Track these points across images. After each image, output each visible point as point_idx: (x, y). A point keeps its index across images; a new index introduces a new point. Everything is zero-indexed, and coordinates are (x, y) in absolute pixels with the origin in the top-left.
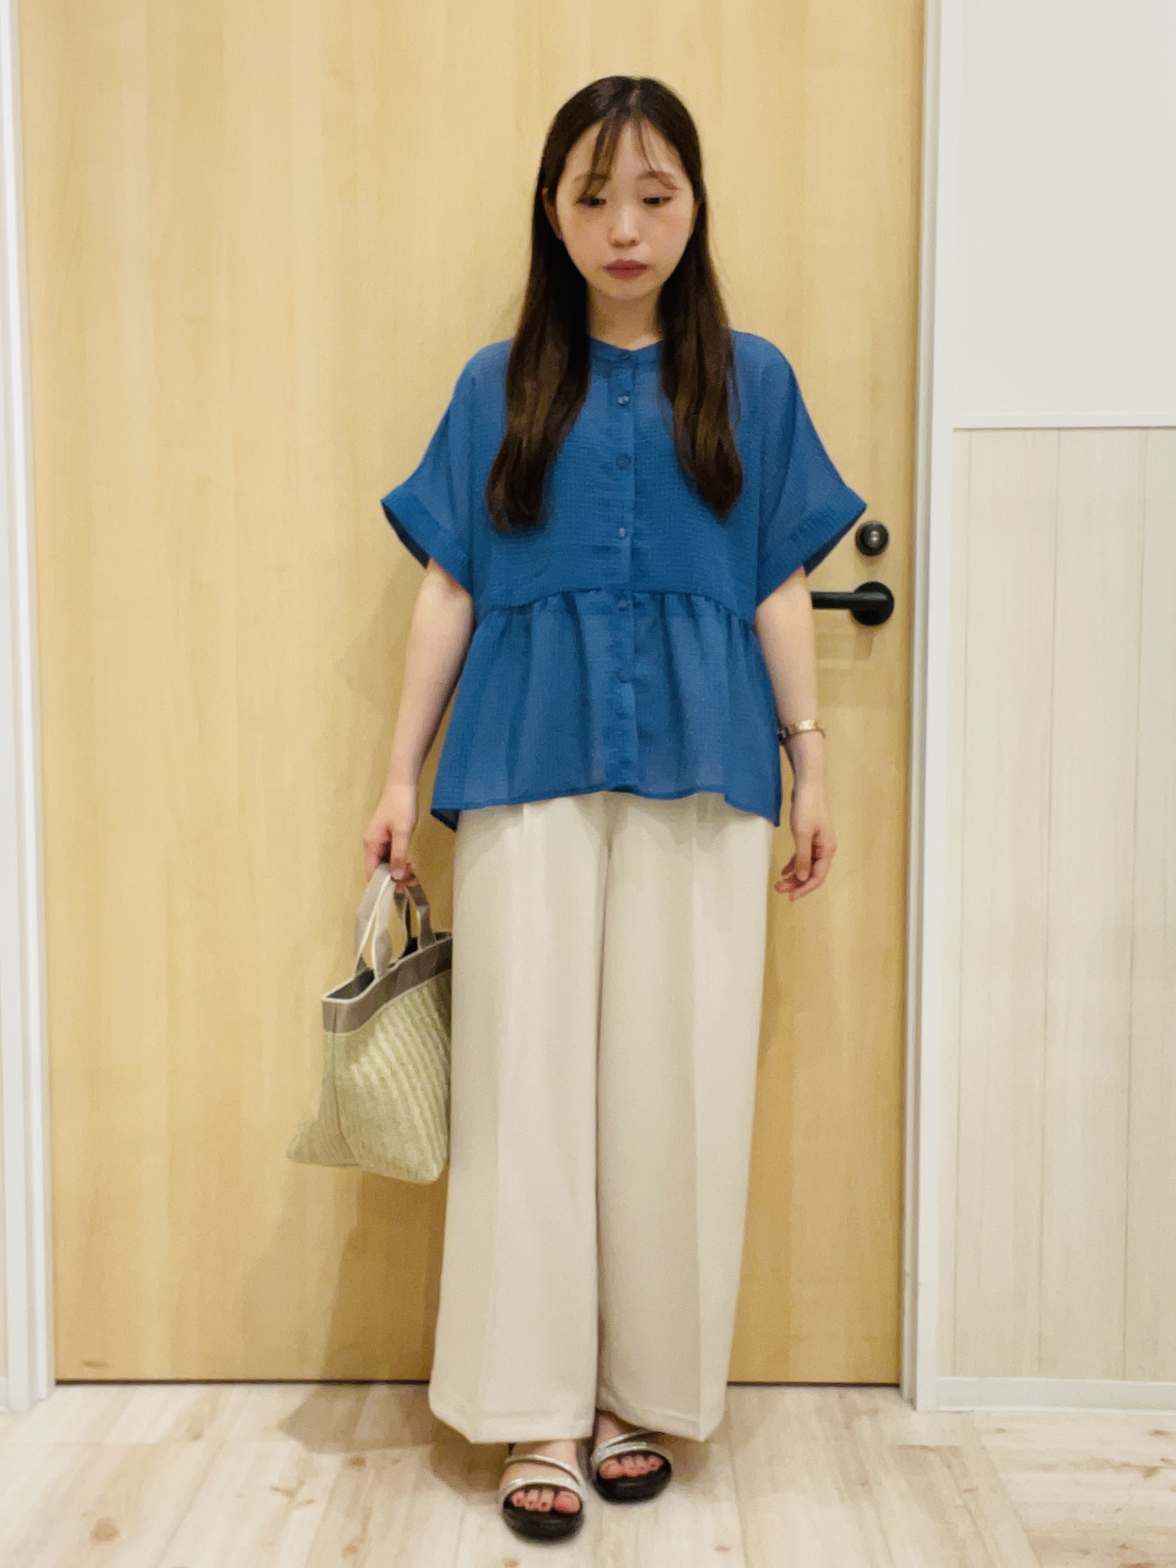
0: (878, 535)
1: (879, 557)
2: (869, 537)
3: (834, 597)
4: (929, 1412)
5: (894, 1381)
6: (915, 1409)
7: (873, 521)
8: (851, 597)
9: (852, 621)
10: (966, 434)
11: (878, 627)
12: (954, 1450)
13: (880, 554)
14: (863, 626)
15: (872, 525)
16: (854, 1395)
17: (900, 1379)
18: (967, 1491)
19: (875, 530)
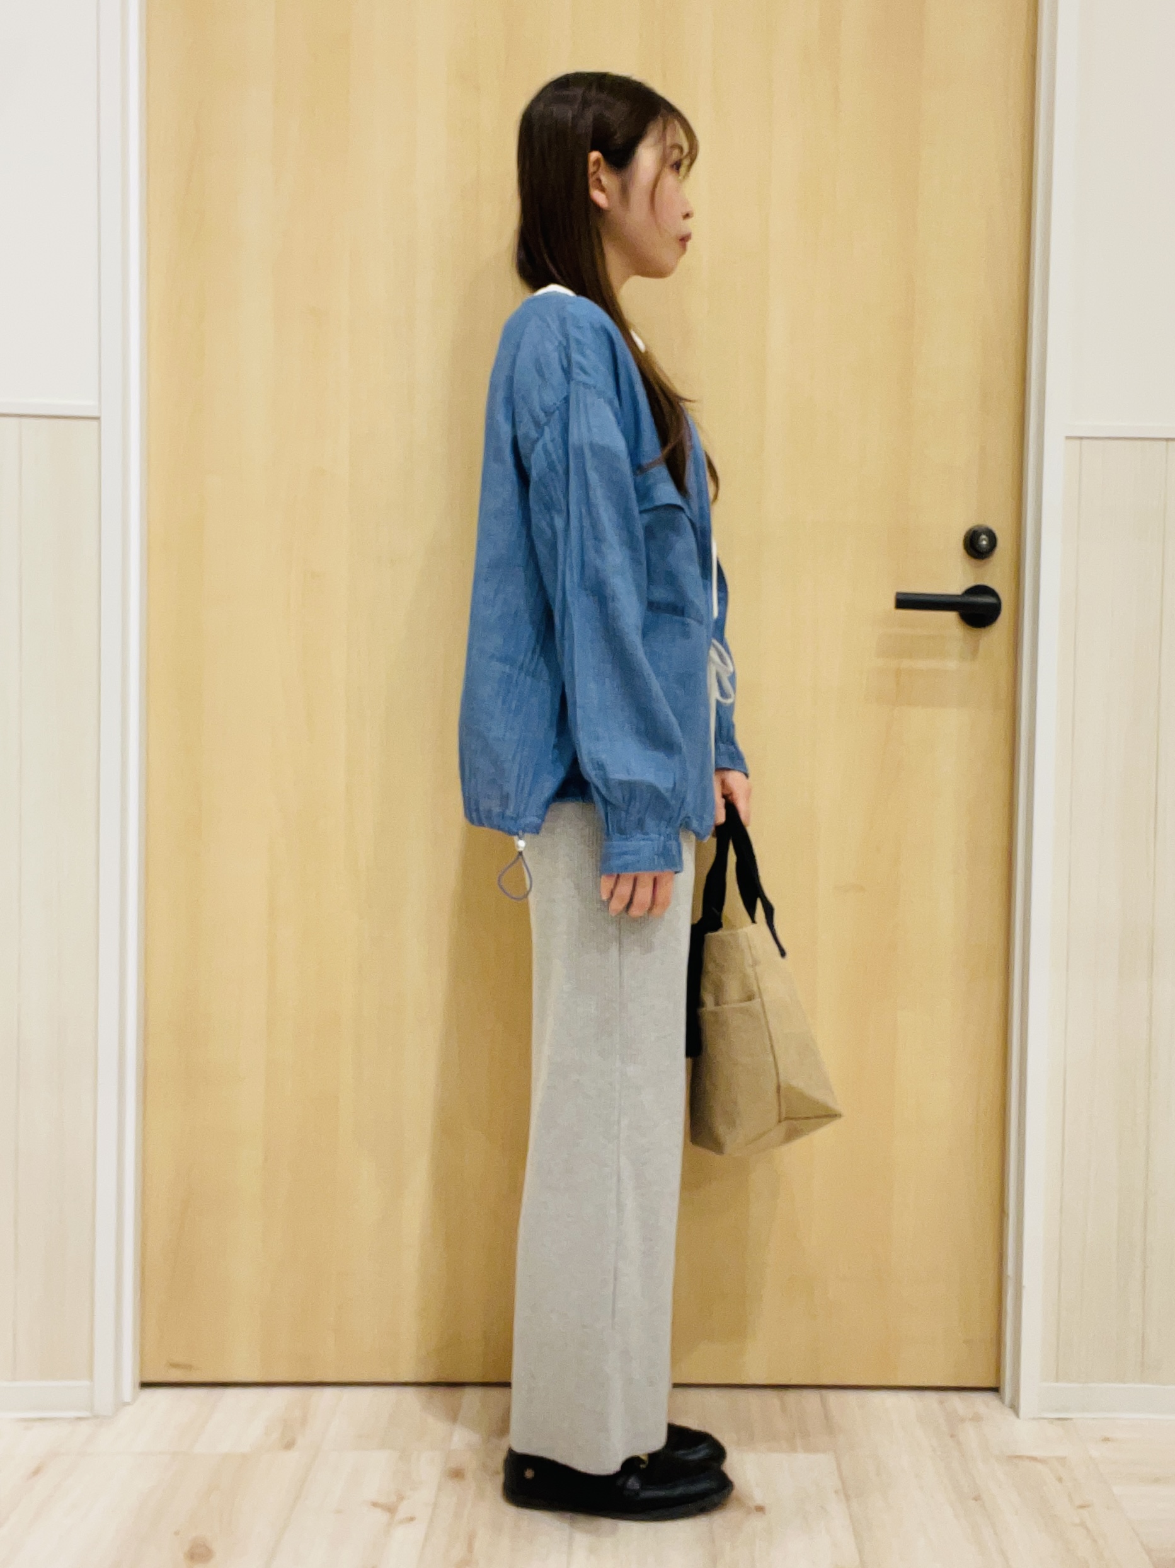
0: (987, 539)
1: (984, 561)
2: (978, 538)
3: (943, 599)
4: (1034, 1419)
5: (993, 1384)
6: (1017, 1415)
7: (980, 525)
8: (959, 599)
9: (960, 623)
10: (1078, 442)
11: (988, 629)
12: (1062, 1460)
13: (986, 557)
14: (971, 628)
15: (980, 529)
16: (954, 1399)
17: (1000, 1383)
18: (1082, 1507)
19: (984, 534)
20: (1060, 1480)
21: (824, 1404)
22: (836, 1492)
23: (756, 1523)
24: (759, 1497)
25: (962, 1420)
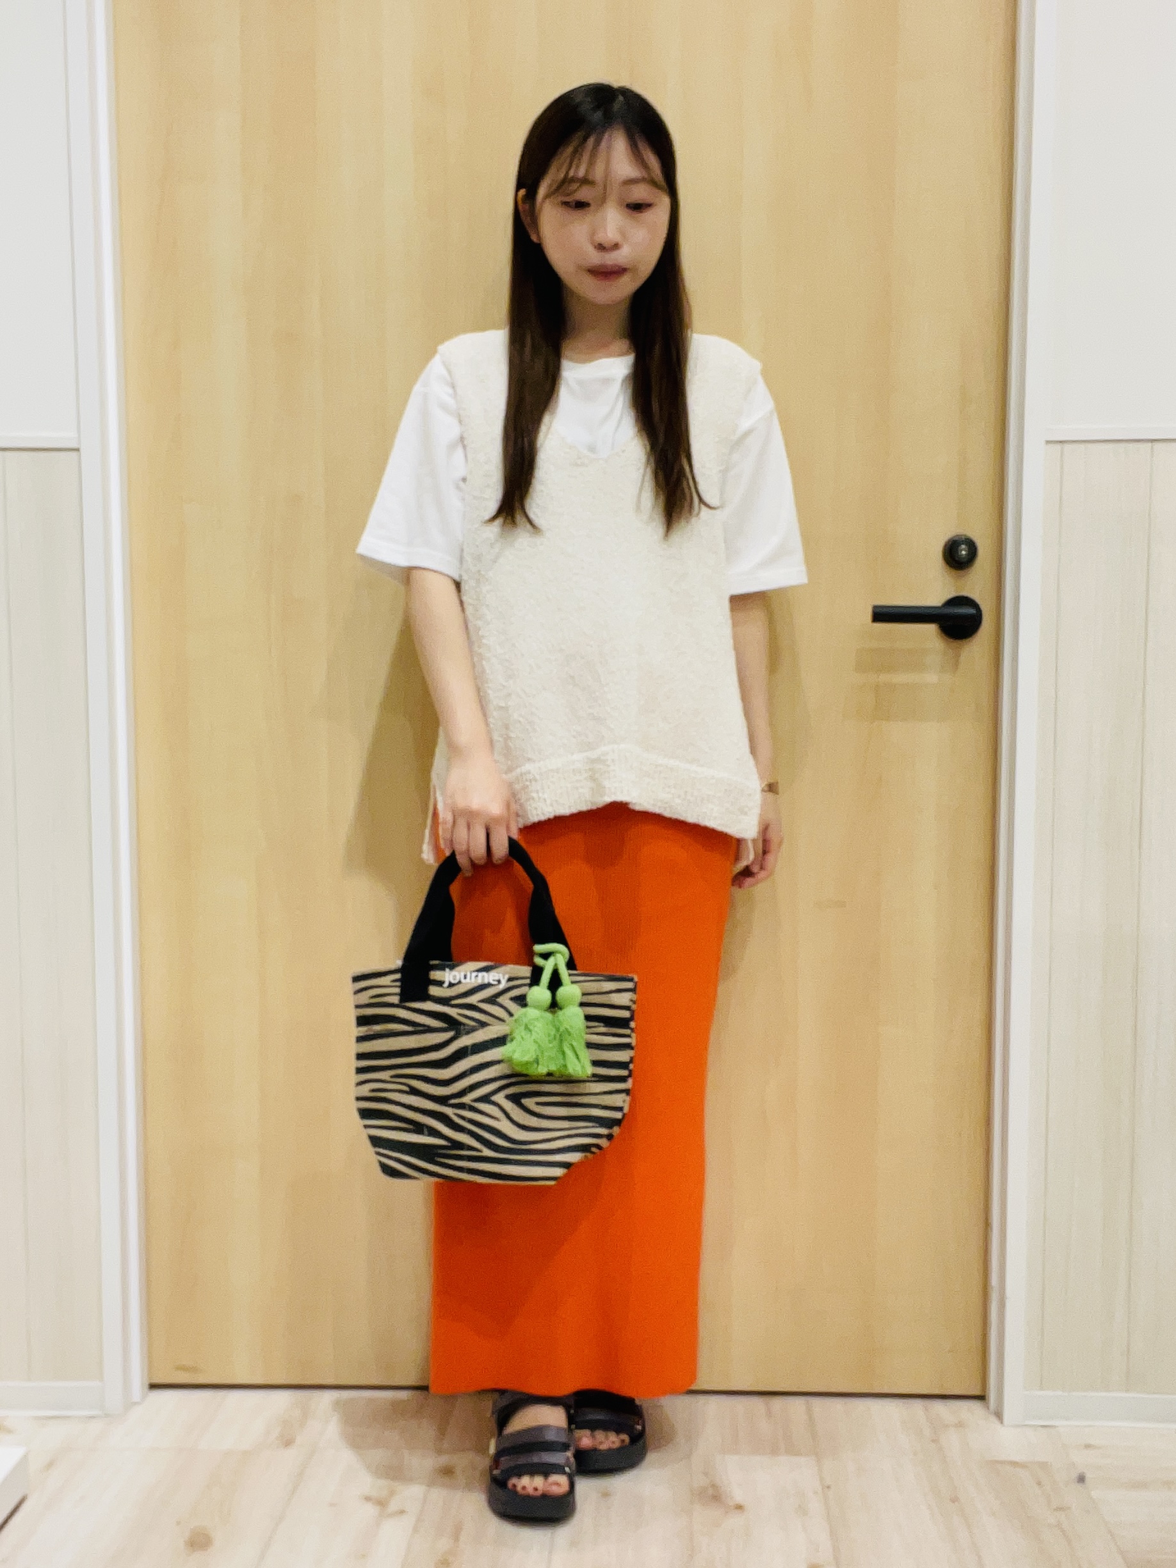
0: (966, 549)
1: (964, 571)
2: (960, 548)
3: (920, 611)
4: (1017, 1426)
5: (979, 1393)
6: (1002, 1422)
7: (961, 535)
8: (938, 611)
9: (940, 635)
10: (1058, 447)
11: (968, 640)
12: (1044, 1465)
13: (966, 567)
14: (951, 640)
15: (960, 539)
16: (939, 1407)
17: (985, 1392)
18: (1060, 1509)
19: (963, 544)
20: (1039, 1483)
21: (809, 1412)
22: (816, 1493)
23: (735, 1521)
24: (738, 1495)
25: (947, 1426)
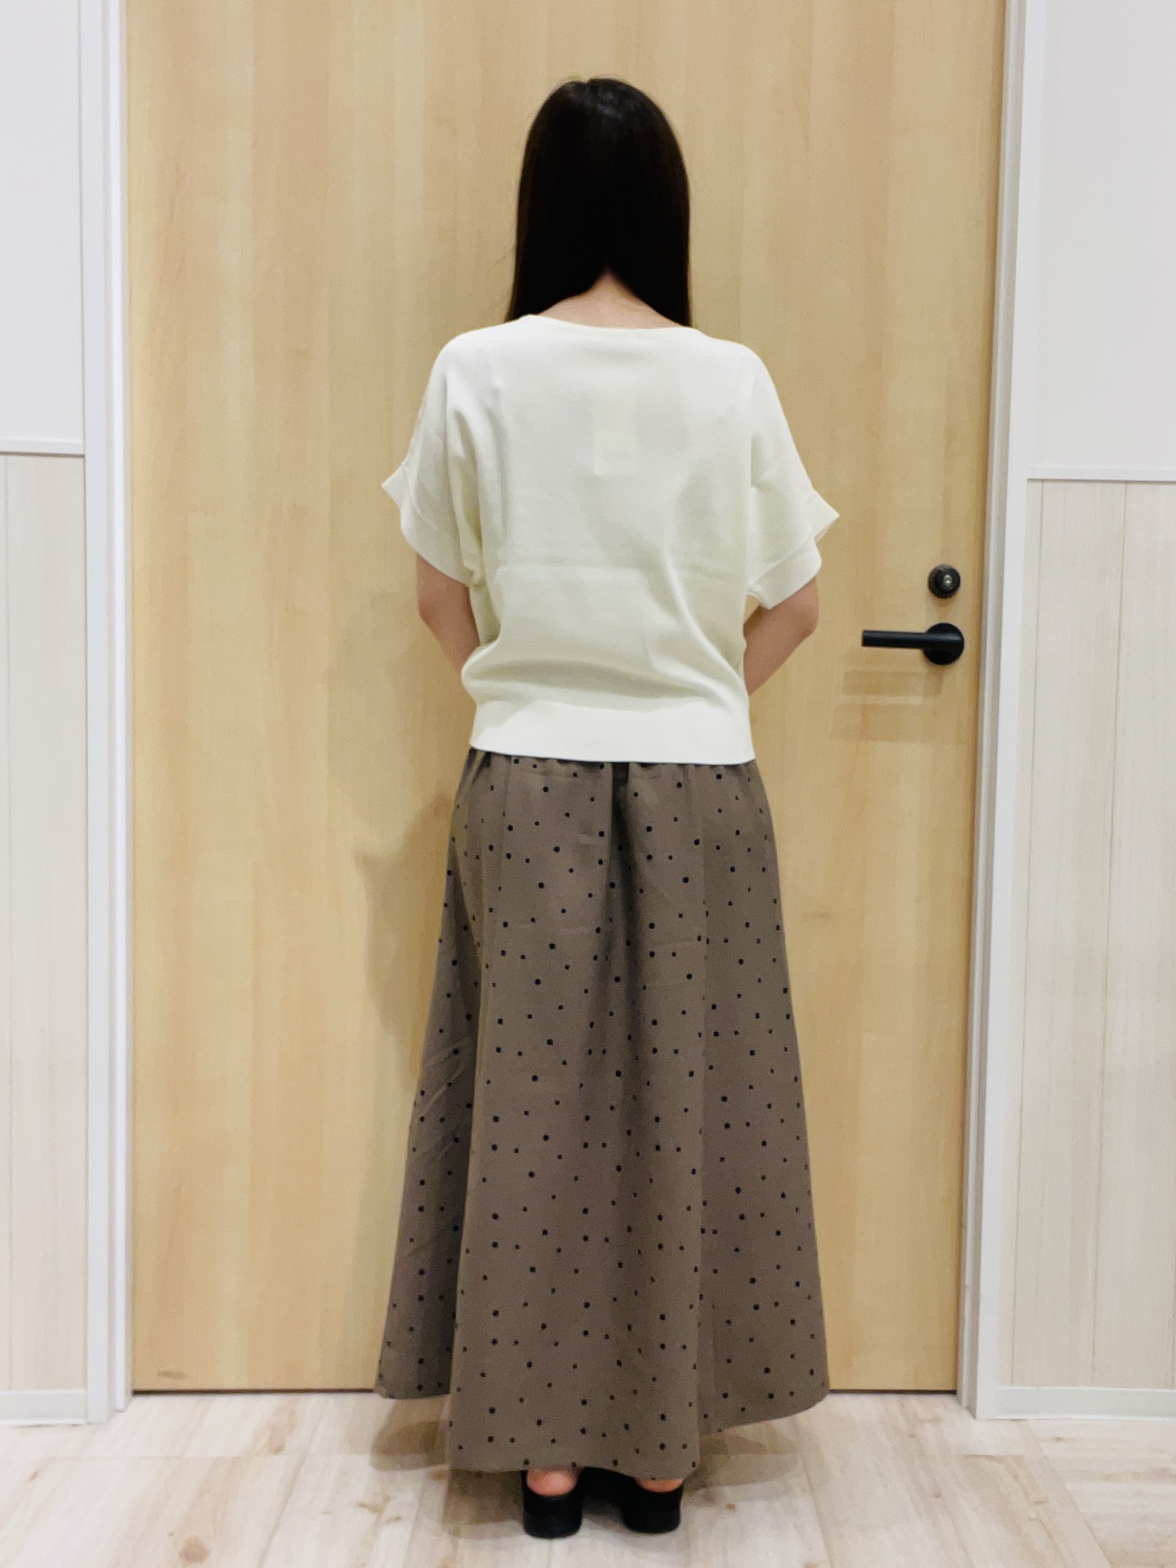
0: (951, 578)
1: (948, 599)
2: (942, 578)
3: (907, 637)
4: (990, 1420)
5: (950, 1388)
6: (974, 1417)
7: (946, 565)
8: (924, 637)
9: (925, 660)
10: (1040, 484)
11: (952, 665)
12: (1018, 1459)
13: (950, 597)
14: (935, 665)
15: (945, 569)
16: (913, 1401)
17: (957, 1386)
18: (1038, 1503)
19: (948, 574)
20: (1016, 1477)
22: (803, 1490)
23: (726, 1517)
24: (729, 1496)
25: (922, 1422)
